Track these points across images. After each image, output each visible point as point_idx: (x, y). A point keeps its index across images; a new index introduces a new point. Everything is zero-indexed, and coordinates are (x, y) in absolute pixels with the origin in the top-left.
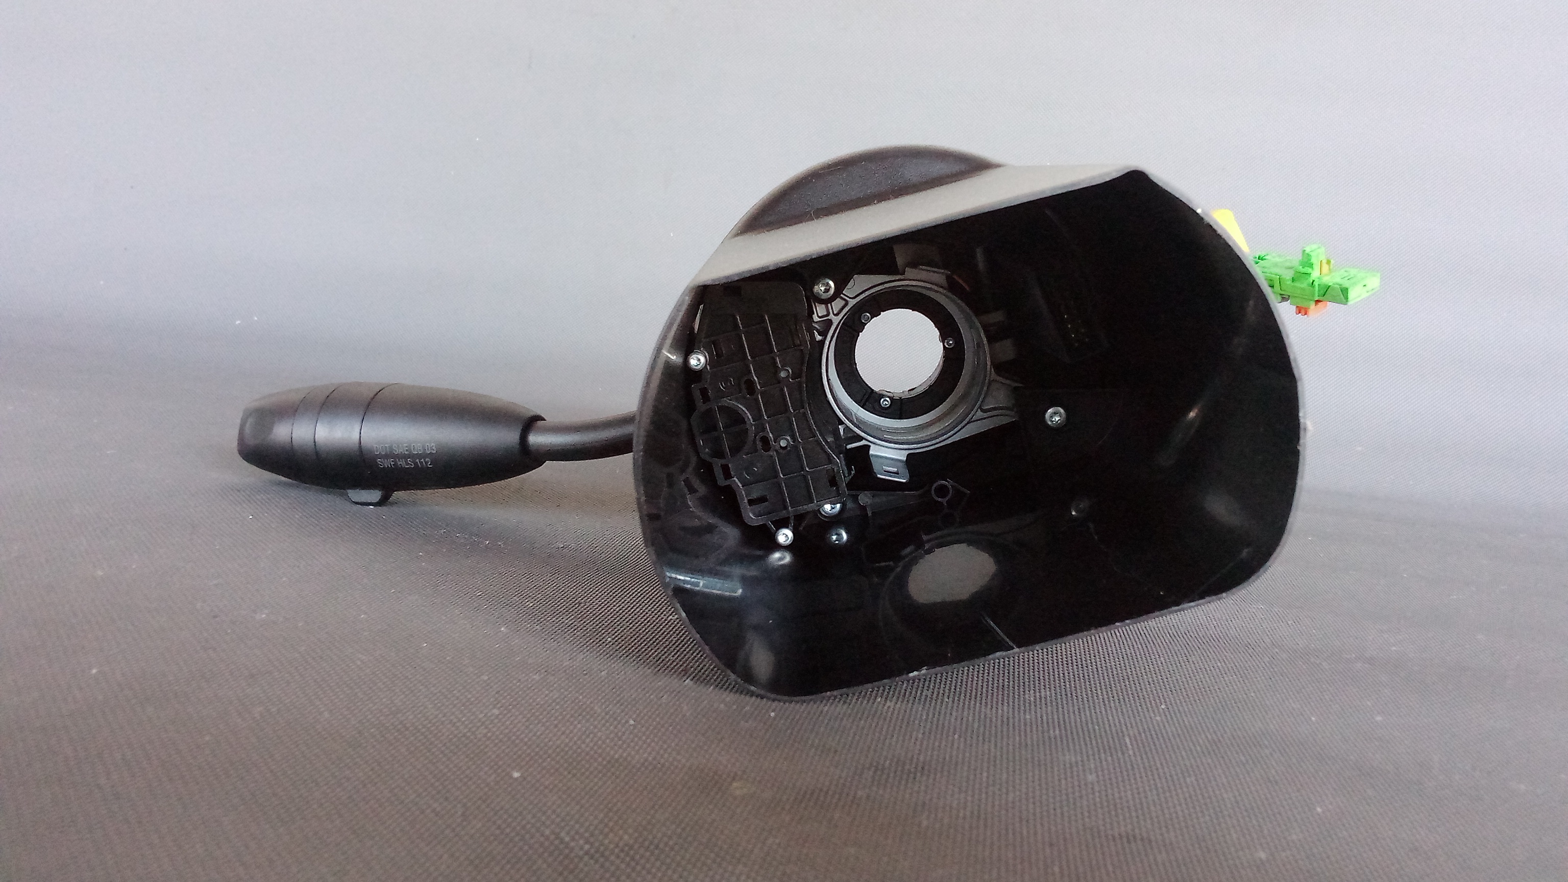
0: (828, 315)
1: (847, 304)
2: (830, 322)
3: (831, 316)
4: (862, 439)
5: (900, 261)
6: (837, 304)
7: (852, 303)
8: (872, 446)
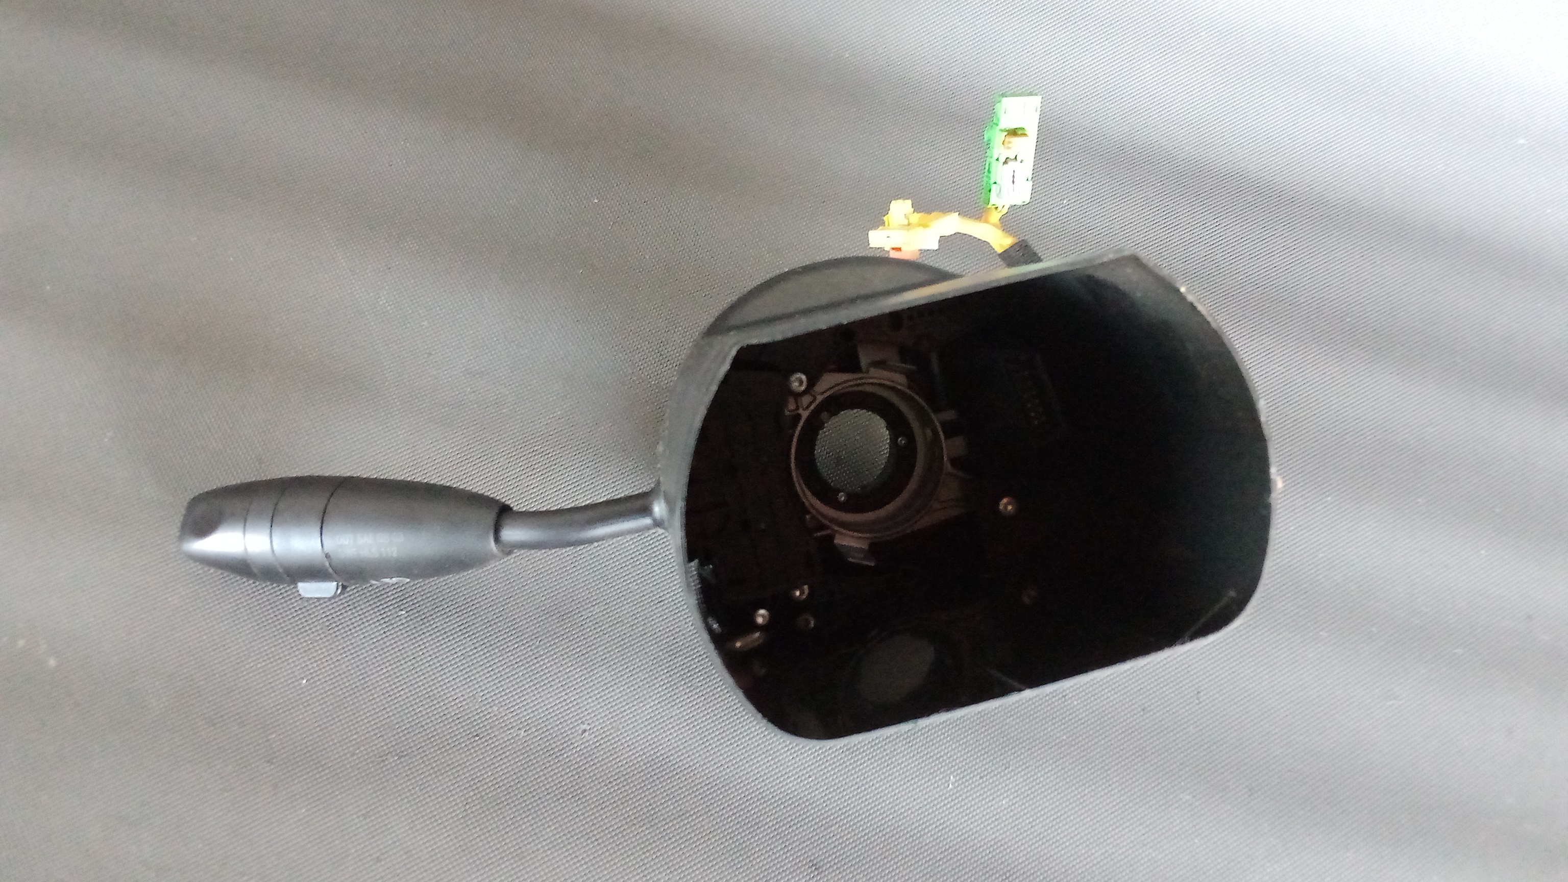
0: (797, 408)
1: (815, 399)
2: (798, 417)
3: (801, 411)
4: (827, 528)
5: (864, 361)
6: (806, 400)
7: (820, 398)
8: (837, 536)
